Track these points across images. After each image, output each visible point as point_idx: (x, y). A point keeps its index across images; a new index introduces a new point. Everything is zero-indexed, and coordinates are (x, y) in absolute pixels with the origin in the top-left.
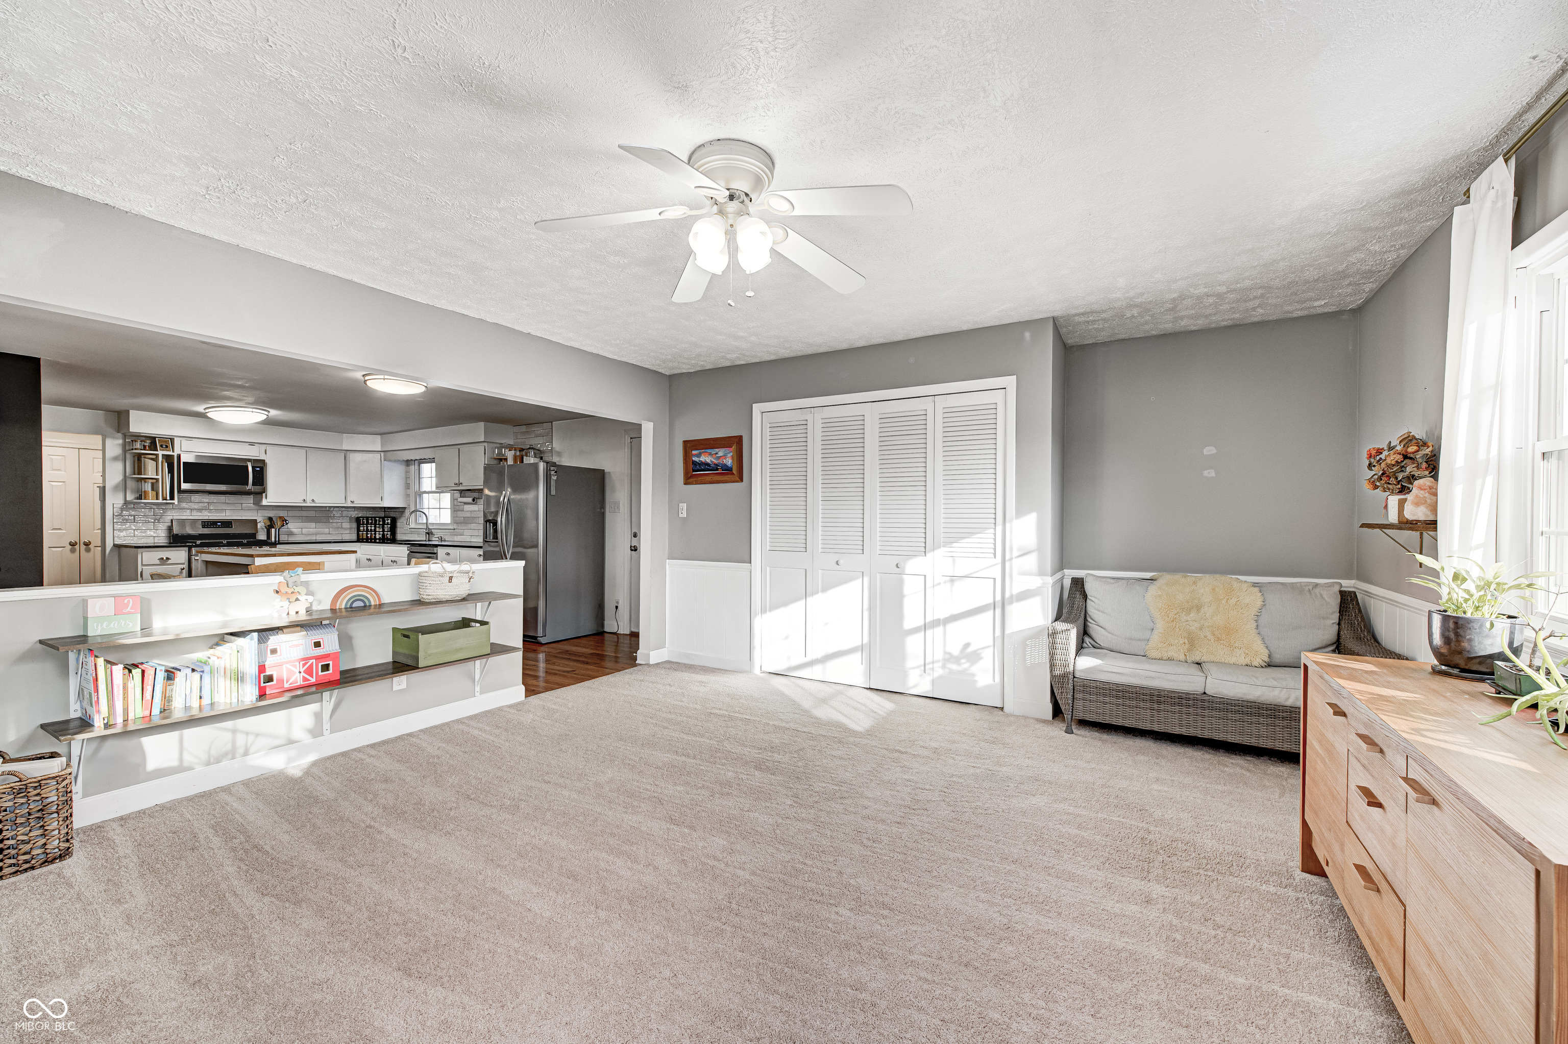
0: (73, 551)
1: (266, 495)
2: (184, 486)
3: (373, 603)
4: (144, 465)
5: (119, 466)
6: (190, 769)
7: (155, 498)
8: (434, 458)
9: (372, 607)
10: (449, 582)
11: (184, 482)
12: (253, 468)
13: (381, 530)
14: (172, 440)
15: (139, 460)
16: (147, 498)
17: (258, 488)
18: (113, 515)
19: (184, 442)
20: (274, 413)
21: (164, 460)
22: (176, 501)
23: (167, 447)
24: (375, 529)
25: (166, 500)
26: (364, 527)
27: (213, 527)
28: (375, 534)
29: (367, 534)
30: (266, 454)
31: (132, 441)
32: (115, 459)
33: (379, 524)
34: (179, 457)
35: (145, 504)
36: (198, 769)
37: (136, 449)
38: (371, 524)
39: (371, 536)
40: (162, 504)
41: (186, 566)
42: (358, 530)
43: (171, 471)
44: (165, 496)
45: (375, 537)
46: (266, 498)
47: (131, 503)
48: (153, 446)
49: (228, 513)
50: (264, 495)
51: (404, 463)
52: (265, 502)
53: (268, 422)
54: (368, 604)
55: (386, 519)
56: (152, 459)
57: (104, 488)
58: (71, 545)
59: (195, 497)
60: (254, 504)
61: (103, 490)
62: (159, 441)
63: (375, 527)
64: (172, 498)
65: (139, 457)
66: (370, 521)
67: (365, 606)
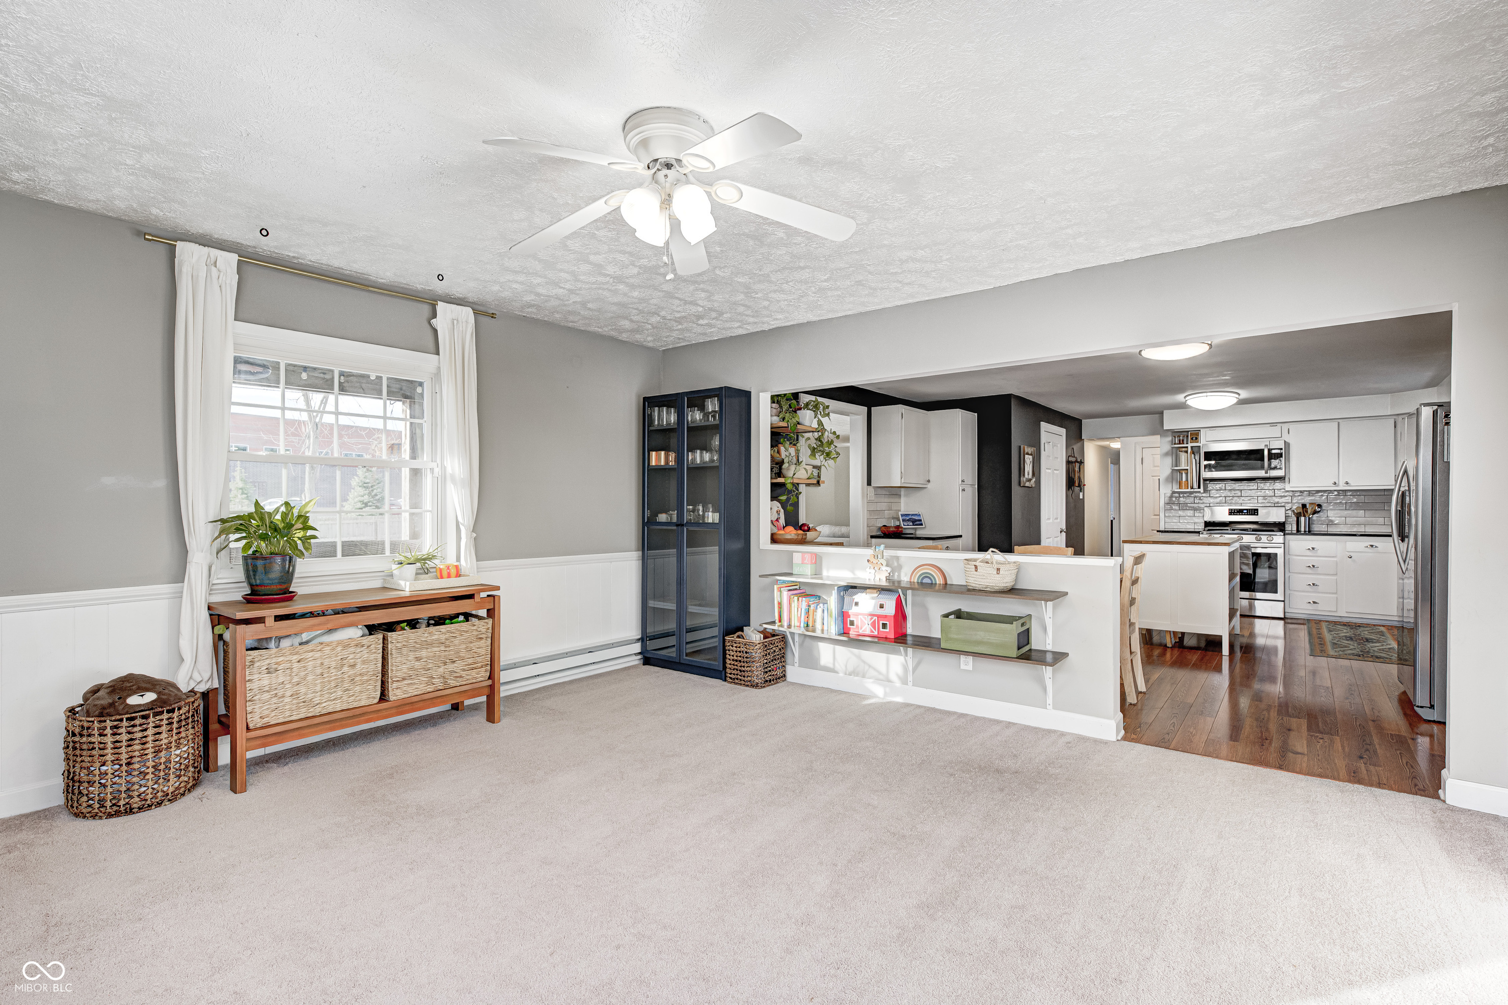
1: (1289, 480)
3: (938, 582)
5: (1169, 460)
6: (837, 672)
7: (1188, 487)
9: (937, 585)
10: (997, 573)
11: (1204, 472)
12: (1270, 450)
14: (1200, 431)
15: (1177, 453)
16: (1183, 487)
18: (1165, 503)
19: (1208, 432)
20: (1244, 394)
22: (1202, 490)
23: (1195, 439)
25: (1195, 489)
30: (1289, 433)
31: (1174, 437)
32: (1167, 454)
35: (1183, 492)
36: (841, 675)
40: (1193, 493)
44: (1193, 485)
46: (1289, 483)
47: (1174, 492)
48: (1186, 440)
50: (1286, 479)
52: (1288, 488)
53: (1242, 402)
54: (934, 582)
56: (1185, 451)
62: (1191, 434)
64: (1199, 487)
67: (932, 584)
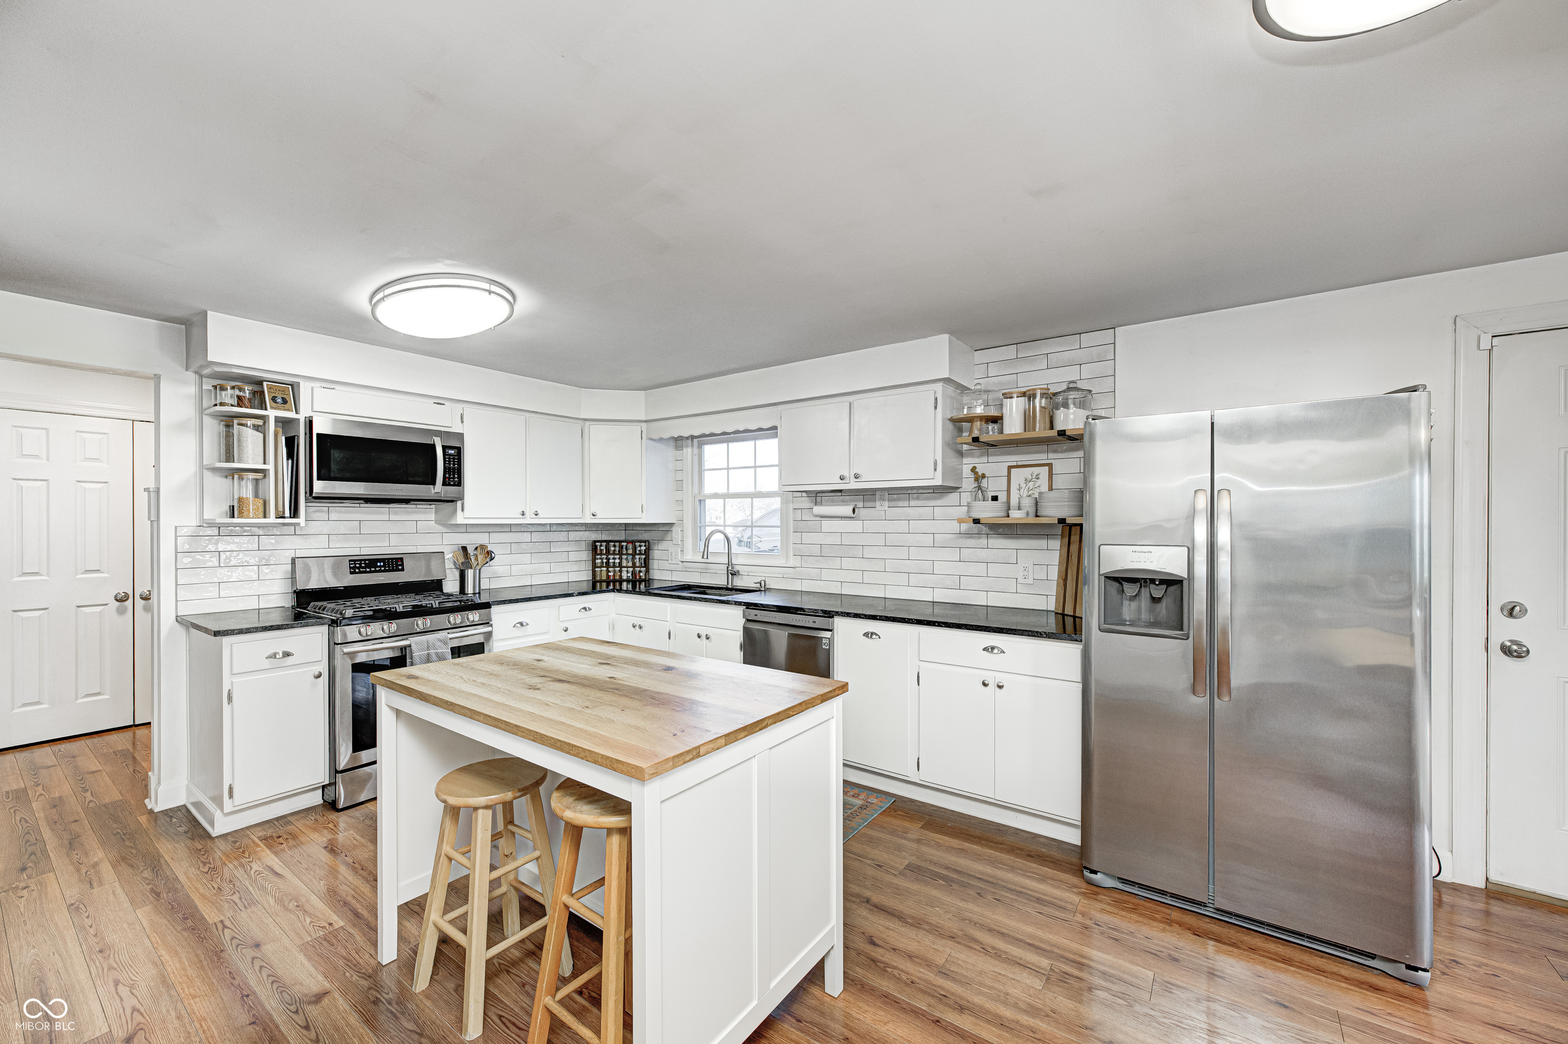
0: (121, 612)
1: (463, 505)
2: (319, 487)
4: (239, 441)
5: (189, 443)
7: (262, 514)
8: (775, 428)
11: (318, 479)
12: (444, 448)
13: (630, 564)
14: (294, 386)
15: (229, 426)
16: (245, 513)
17: (452, 490)
18: (177, 552)
19: (320, 393)
21: (280, 430)
22: (301, 520)
23: (285, 401)
24: (620, 563)
25: (283, 517)
26: (601, 559)
27: (371, 572)
28: (621, 571)
29: (608, 571)
30: (462, 422)
31: (215, 387)
32: (181, 427)
33: (627, 554)
34: (310, 423)
35: (241, 526)
37: (222, 404)
38: (614, 554)
39: (614, 575)
40: (274, 525)
41: (323, 668)
42: (594, 566)
43: (292, 453)
44: (281, 509)
45: (621, 576)
46: (463, 510)
47: (211, 525)
48: (258, 399)
49: (394, 540)
50: (459, 503)
51: (672, 443)
52: (460, 519)
55: (637, 544)
56: (256, 428)
57: (158, 491)
58: (117, 600)
59: (338, 512)
60: (437, 522)
61: (155, 494)
62: (269, 388)
63: (620, 559)
64: (295, 513)
65: (228, 421)
66: (612, 549)
